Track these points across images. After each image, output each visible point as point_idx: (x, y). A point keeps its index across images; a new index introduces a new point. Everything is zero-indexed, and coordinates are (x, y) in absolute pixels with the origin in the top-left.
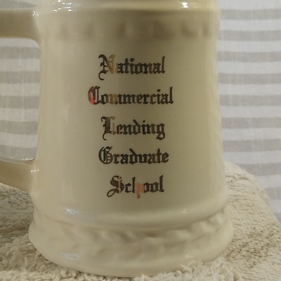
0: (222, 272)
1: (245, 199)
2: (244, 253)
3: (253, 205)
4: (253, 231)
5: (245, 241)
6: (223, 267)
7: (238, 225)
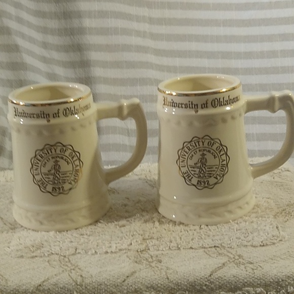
0: (271, 224)
1: (287, 185)
2: (283, 214)
3: (291, 189)
4: (289, 203)
5: (284, 208)
6: (272, 222)
7: (281, 199)
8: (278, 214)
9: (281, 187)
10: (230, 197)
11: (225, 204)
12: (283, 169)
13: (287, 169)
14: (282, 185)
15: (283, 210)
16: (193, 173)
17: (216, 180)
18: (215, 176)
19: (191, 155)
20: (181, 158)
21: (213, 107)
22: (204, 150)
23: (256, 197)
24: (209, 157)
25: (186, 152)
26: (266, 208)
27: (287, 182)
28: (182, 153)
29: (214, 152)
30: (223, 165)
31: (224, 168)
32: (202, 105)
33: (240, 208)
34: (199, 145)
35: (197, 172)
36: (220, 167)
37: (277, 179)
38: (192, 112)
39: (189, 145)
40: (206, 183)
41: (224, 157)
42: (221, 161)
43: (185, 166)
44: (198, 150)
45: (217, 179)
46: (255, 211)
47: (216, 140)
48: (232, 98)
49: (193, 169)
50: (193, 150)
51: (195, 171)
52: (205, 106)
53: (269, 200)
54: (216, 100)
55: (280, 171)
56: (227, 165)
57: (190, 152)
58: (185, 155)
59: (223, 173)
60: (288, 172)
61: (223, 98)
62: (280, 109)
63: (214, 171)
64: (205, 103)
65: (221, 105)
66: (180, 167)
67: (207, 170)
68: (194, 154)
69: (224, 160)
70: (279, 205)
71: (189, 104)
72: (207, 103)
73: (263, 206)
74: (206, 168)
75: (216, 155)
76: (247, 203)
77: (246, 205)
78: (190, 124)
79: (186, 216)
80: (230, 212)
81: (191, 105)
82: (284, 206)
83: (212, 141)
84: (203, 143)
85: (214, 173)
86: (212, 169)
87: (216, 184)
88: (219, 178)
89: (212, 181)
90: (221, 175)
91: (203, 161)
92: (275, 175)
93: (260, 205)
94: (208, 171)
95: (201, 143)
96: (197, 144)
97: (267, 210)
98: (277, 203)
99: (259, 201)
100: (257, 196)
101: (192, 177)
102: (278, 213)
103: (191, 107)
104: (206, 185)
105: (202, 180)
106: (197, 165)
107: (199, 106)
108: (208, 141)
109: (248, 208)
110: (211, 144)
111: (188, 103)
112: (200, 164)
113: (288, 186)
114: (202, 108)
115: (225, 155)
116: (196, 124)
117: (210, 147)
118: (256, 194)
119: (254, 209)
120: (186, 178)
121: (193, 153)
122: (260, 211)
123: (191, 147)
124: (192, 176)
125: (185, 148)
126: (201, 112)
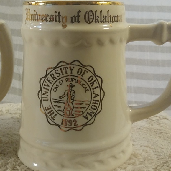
8: (159, 168)
9: (160, 135)
10: (103, 143)
11: (96, 152)
12: (161, 117)
13: (165, 117)
14: (161, 133)
15: (165, 163)
16: (57, 108)
17: (86, 121)
18: (84, 115)
19: (55, 86)
20: (43, 89)
21: (87, 22)
22: (72, 80)
23: (133, 145)
24: (78, 88)
25: (49, 81)
26: (145, 159)
27: (166, 130)
28: (45, 83)
29: (85, 83)
30: (96, 101)
31: (97, 106)
32: (72, 18)
33: (114, 157)
34: (66, 73)
35: (62, 109)
36: (92, 104)
37: (156, 126)
38: (59, 27)
39: (53, 72)
40: (73, 123)
41: (97, 91)
42: (94, 95)
43: (47, 100)
44: (64, 79)
45: (87, 119)
46: (132, 161)
47: (88, 68)
48: (112, 16)
49: (57, 104)
50: (58, 78)
51: (59, 107)
52: (75, 20)
53: (147, 149)
54: (91, 14)
55: (158, 118)
56: (101, 102)
57: (54, 82)
58: (48, 86)
59: (95, 111)
60: (166, 120)
61: (101, 12)
62: (167, 41)
63: (84, 108)
64: (76, 15)
65: (97, 21)
66: (41, 101)
67: (75, 106)
68: (59, 84)
69: (98, 95)
70: (160, 155)
71: (56, 16)
72: (79, 16)
73: (141, 155)
74: (74, 103)
75: (88, 88)
76: (123, 152)
77: (121, 154)
78: (56, 43)
79: (47, 164)
80: (101, 162)
81: (57, 17)
82: (166, 158)
83: (83, 68)
84: (71, 70)
85: (84, 110)
86: (82, 106)
87: (85, 125)
88: (89, 117)
89: (81, 121)
90: (93, 115)
91: (71, 94)
92: (153, 122)
93: (138, 154)
94: (76, 108)
95: (69, 71)
96: (64, 71)
97: (146, 162)
98: (157, 153)
99: (136, 150)
100: (134, 143)
101: (56, 115)
102: (159, 166)
103: (57, 19)
104: (73, 126)
105: (69, 119)
106: (63, 99)
107: (69, 19)
108: (78, 68)
109: (124, 158)
110: (81, 73)
111: (54, 14)
112: (66, 97)
113: (168, 135)
114: (72, 22)
115: (99, 89)
116: (64, 43)
117: (80, 76)
118: (134, 141)
119: (130, 159)
120: (48, 115)
121: (57, 83)
122: (137, 162)
123: (56, 75)
124: (55, 113)
125: (49, 76)
126: (71, 27)
